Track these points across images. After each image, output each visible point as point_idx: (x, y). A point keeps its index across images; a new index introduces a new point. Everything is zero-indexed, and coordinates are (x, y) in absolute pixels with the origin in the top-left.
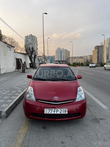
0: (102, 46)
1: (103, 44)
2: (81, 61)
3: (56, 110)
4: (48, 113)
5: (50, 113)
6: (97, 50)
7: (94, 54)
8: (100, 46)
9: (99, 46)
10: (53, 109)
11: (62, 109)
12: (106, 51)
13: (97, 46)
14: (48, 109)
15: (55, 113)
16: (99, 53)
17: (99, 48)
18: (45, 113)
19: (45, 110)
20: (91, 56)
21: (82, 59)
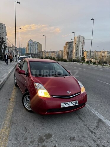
0: (72, 43)
1: (73, 41)
2: (53, 55)
3: (70, 103)
4: (64, 107)
5: (66, 106)
6: (67, 46)
7: (65, 49)
8: (71, 43)
9: (69, 43)
10: (68, 103)
11: (75, 102)
12: (75, 48)
13: (68, 42)
14: (64, 103)
15: (70, 106)
16: (69, 49)
17: (69, 44)
18: (62, 107)
19: (62, 105)
20: (62, 51)
21: (54, 54)
